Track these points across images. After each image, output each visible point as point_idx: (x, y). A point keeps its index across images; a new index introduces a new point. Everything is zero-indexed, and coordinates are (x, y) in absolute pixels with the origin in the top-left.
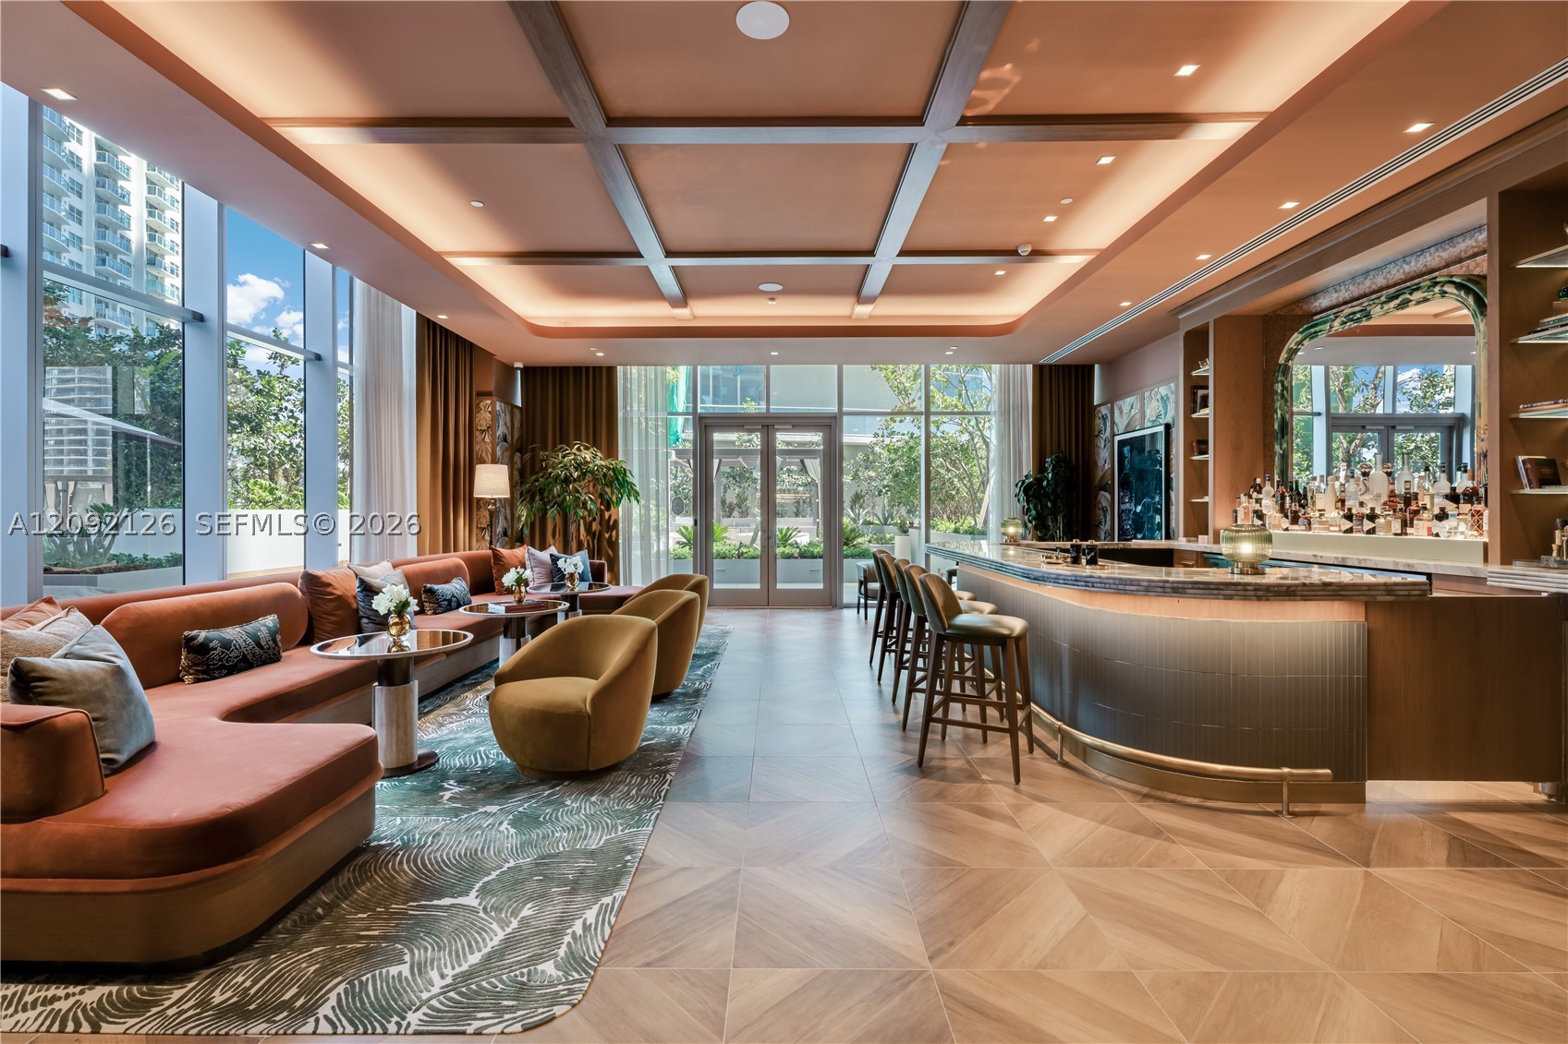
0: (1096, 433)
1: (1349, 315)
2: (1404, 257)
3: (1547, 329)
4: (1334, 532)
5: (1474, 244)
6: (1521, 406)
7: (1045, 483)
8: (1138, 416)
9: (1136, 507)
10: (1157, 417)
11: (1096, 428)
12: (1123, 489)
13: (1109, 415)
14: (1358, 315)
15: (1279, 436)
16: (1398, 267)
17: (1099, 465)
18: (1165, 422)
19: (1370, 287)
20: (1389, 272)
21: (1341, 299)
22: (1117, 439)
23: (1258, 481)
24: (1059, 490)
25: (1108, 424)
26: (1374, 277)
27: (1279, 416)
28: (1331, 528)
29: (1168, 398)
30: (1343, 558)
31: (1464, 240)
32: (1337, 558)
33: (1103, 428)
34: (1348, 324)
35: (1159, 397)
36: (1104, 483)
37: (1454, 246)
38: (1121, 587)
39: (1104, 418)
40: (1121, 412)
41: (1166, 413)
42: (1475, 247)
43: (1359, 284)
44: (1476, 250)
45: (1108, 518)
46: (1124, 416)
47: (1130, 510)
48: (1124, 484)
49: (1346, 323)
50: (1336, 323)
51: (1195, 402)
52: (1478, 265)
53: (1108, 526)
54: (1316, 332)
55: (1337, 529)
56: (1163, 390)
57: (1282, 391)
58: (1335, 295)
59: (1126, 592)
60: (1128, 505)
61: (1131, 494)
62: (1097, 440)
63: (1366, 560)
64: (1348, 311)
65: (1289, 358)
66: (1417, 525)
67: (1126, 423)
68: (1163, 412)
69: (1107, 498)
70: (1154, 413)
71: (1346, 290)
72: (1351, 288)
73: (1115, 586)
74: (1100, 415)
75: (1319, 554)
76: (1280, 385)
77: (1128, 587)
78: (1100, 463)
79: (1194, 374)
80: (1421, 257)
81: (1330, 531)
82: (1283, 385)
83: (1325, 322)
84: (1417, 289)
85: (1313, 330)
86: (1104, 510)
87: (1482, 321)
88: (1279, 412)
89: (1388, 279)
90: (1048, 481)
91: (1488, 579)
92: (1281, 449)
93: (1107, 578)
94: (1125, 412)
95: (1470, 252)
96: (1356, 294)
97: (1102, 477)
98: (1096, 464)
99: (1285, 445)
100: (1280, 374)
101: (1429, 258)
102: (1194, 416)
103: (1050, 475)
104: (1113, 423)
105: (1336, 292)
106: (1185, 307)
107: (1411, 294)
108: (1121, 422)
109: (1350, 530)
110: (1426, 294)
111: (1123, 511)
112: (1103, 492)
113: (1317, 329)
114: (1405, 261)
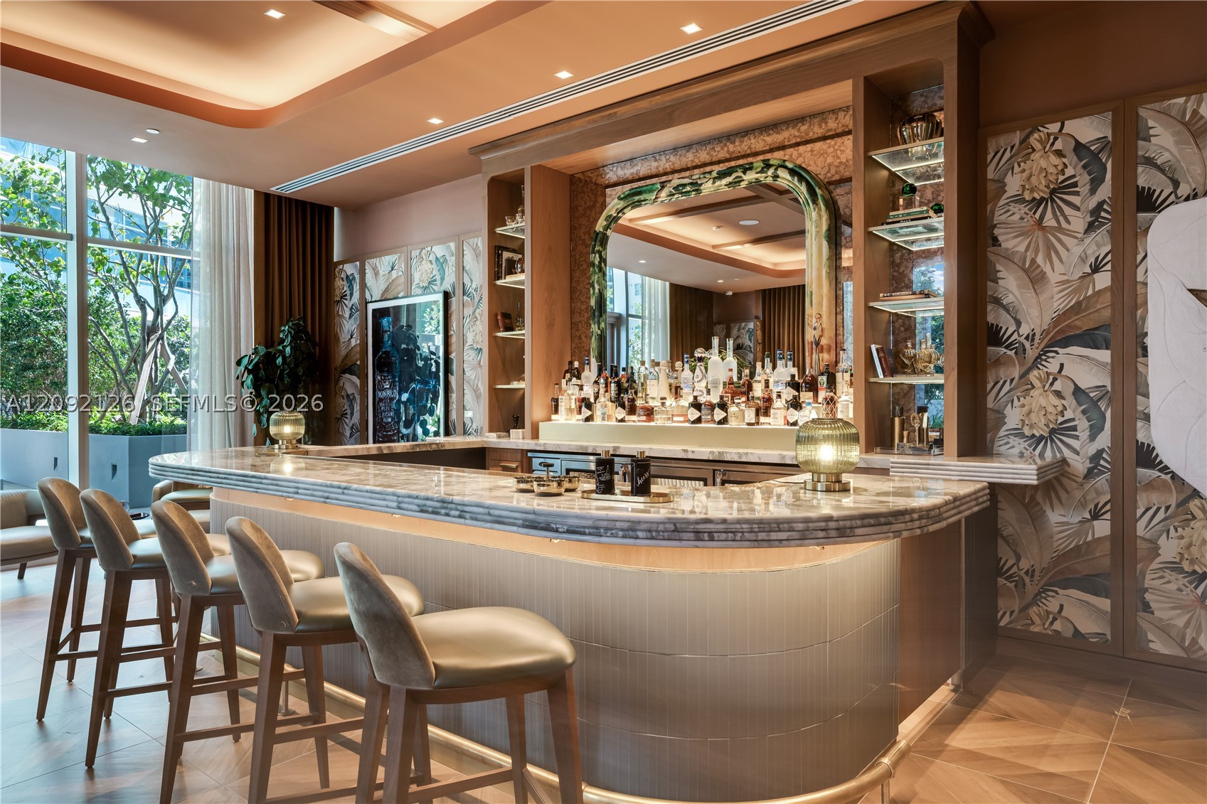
0: (338, 299)
1: (678, 186)
2: (728, 136)
3: (899, 222)
4: (678, 422)
5: (797, 134)
6: (881, 295)
7: (279, 361)
8: (402, 280)
9: (400, 394)
10: (429, 283)
11: (337, 292)
12: (381, 371)
13: (357, 276)
14: (688, 188)
15: (596, 314)
16: (721, 145)
17: (342, 340)
18: (442, 289)
19: (693, 161)
20: (713, 148)
21: (661, 169)
22: (371, 307)
23: (576, 364)
24: (301, 371)
25: (356, 287)
26: (697, 151)
27: (597, 291)
28: (675, 419)
29: (446, 260)
30: (719, 453)
31: (787, 128)
32: (712, 453)
33: (348, 293)
34: (676, 196)
35: (432, 258)
36: (349, 364)
37: (778, 133)
38: (762, 536)
39: (350, 280)
40: (376, 274)
41: (443, 279)
42: (798, 137)
43: (681, 156)
44: (798, 140)
45: (357, 408)
46: (381, 279)
47: (392, 399)
48: (383, 365)
49: (673, 195)
50: (664, 194)
51: (500, 266)
52: (800, 155)
53: (356, 418)
54: (639, 201)
55: (682, 419)
56: (439, 250)
57: (600, 262)
58: (655, 164)
59: (769, 543)
60: (389, 393)
61: (394, 377)
62: (338, 308)
63: (747, 453)
64: (676, 182)
65: (607, 227)
66: (775, 414)
67: (383, 287)
68: (438, 277)
69: (354, 383)
70: (425, 277)
71: (668, 160)
72: (672, 158)
73: (752, 536)
74: (343, 275)
75: (690, 448)
76: (597, 255)
77: (774, 536)
78: (344, 337)
79: (499, 230)
80: (746, 138)
81: (673, 422)
82: (600, 257)
83: (651, 191)
84: (751, 169)
85: (636, 198)
86: (350, 399)
87: (814, 209)
88: (597, 287)
89: (712, 156)
90: (284, 358)
91: (891, 469)
92: (599, 329)
93: (739, 522)
94: (381, 273)
95: (793, 141)
96: (677, 167)
97: (347, 356)
98: (337, 339)
99: (603, 325)
100: (598, 243)
101: (753, 141)
102: (499, 282)
103: (288, 350)
104: (363, 286)
105: (656, 160)
106: (494, 145)
107: (744, 173)
108: (376, 287)
109: (699, 420)
110: (759, 175)
111: (381, 400)
112: (347, 376)
113: (642, 197)
114: (729, 139)
